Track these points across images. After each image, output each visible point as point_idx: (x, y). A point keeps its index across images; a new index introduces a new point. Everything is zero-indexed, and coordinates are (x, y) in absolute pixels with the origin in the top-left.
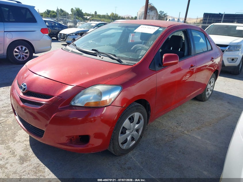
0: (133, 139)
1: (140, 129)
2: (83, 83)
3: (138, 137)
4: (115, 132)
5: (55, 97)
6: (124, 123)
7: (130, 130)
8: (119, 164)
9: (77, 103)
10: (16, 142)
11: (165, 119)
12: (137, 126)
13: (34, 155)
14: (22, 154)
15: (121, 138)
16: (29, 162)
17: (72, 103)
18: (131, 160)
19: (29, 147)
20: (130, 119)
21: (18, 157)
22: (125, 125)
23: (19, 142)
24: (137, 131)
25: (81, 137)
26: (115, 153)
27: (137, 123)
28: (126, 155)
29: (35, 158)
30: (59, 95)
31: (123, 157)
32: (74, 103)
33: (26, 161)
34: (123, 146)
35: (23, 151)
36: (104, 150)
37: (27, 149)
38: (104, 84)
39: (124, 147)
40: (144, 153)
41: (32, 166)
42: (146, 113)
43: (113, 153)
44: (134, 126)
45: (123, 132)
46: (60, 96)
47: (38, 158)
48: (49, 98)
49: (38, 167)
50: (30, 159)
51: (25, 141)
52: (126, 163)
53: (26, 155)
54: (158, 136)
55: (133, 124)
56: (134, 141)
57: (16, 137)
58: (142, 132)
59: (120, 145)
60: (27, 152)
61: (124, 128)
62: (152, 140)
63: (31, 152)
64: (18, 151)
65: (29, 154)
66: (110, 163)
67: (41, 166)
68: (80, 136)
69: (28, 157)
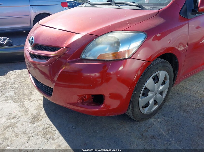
0: (156, 102)
1: (164, 92)
2: (95, 31)
3: (162, 101)
4: (135, 93)
5: (63, 49)
6: (147, 83)
7: (153, 92)
8: (138, 130)
9: (89, 56)
10: (31, 101)
11: (188, 83)
12: (161, 87)
13: (46, 115)
14: (35, 113)
15: (142, 101)
16: (40, 122)
17: (83, 56)
18: (153, 126)
19: (42, 106)
20: (154, 78)
21: (30, 116)
22: (148, 85)
23: (34, 100)
24: (161, 93)
25: (94, 97)
26: (134, 118)
27: (162, 85)
28: (147, 121)
29: (46, 118)
30: (67, 46)
31: (143, 123)
32: (86, 56)
33: (37, 120)
34: (144, 110)
35: (35, 110)
36: (121, 113)
37: (40, 109)
38: (123, 31)
39: (146, 111)
40: (169, 120)
41: (43, 127)
42: (173, 72)
43: (132, 117)
44: (159, 87)
45: (145, 94)
46: (69, 47)
47: (50, 118)
48: (57, 50)
49: (49, 127)
50: (42, 118)
51: (40, 100)
52: (147, 130)
53: (38, 114)
54: (183, 101)
55: (157, 85)
56: (157, 105)
57: (32, 96)
58: (167, 96)
59: (141, 109)
60: (39, 111)
61: (146, 88)
62: (177, 105)
63: (43, 112)
64: (31, 109)
65: (41, 114)
66: (128, 128)
67: (52, 127)
68: (93, 95)
69: (39, 116)
